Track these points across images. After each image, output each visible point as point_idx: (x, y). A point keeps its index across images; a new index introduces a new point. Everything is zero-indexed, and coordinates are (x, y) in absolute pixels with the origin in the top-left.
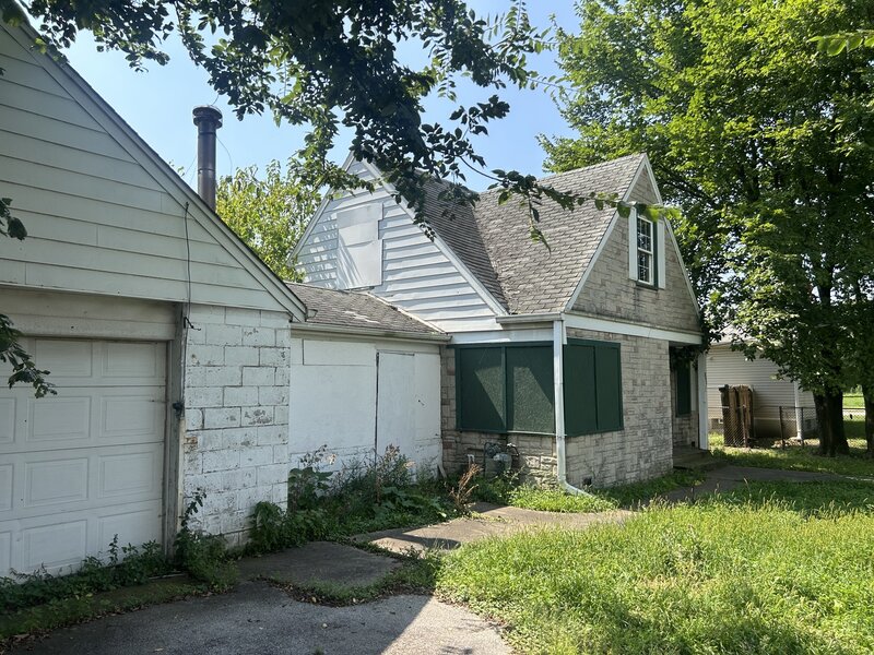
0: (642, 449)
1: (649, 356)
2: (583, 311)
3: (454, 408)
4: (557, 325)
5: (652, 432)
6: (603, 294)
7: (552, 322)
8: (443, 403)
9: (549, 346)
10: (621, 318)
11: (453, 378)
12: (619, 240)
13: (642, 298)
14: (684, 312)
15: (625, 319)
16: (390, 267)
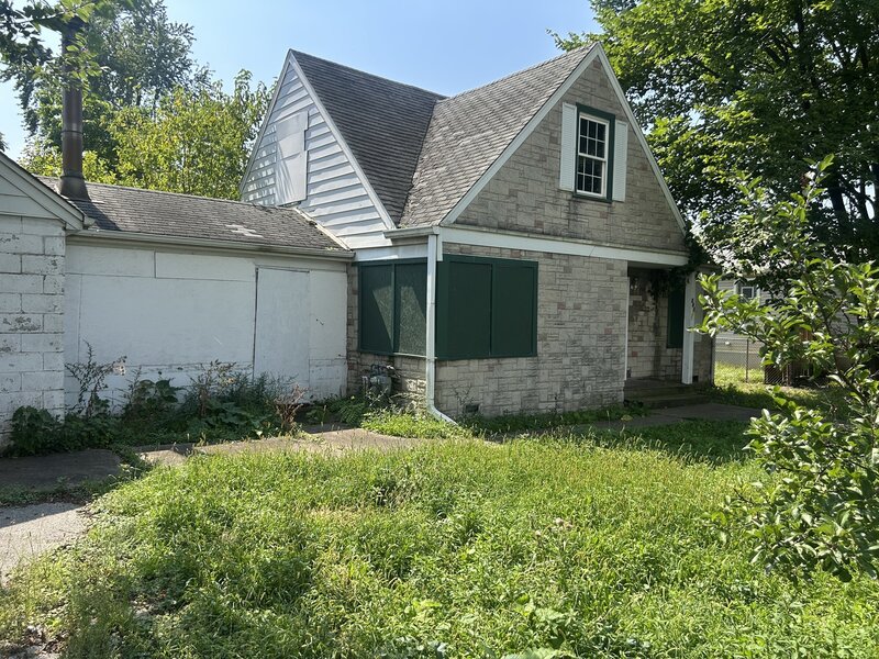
0: (569, 378)
1: (591, 277)
2: (475, 225)
3: (357, 328)
4: (432, 240)
5: (588, 360)
6: (513, 206)
7: (427, 237)
8: (349, 323)
9: (423, 262)
10: (543, 233)
11: (356, 296)
12: (545, 143)
13: (580, 211)
14: (658, 228)
15: (553, 234)
16: (313, 180)
